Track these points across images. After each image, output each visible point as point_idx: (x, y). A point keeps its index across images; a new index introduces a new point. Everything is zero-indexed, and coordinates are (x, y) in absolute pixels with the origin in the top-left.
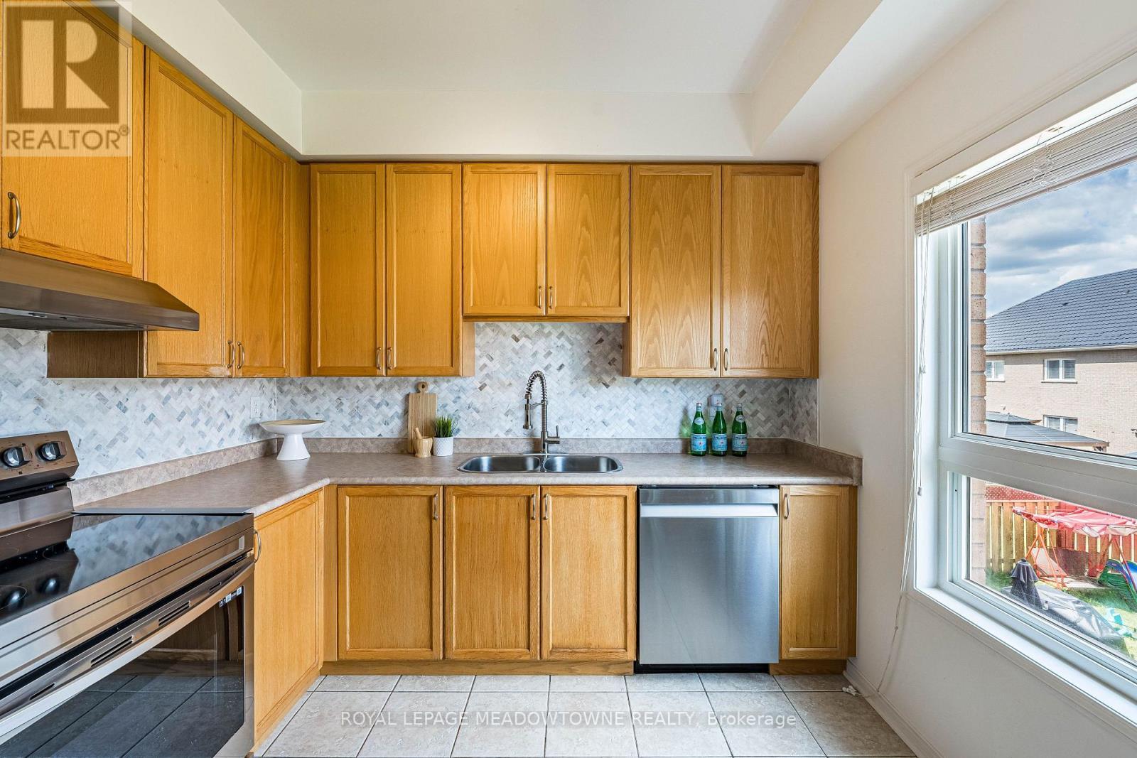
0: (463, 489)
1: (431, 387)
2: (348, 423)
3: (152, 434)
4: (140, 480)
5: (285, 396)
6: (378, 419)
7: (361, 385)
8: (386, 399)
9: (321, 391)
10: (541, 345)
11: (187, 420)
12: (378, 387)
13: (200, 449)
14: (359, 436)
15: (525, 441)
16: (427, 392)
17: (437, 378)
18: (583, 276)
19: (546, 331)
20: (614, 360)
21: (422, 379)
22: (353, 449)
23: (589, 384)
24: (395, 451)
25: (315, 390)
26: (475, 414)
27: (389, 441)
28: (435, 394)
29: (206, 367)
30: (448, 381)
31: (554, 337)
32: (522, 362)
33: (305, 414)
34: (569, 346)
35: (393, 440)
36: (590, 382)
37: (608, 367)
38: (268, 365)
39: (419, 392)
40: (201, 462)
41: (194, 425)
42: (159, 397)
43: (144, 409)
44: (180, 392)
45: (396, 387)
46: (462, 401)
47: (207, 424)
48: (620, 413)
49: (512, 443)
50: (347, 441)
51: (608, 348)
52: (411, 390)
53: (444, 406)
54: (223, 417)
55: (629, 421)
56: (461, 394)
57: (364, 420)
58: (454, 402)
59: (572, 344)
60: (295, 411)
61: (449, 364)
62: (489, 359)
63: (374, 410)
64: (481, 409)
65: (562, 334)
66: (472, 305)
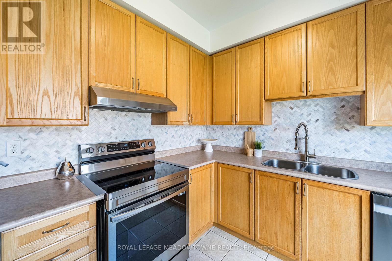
0: (262, 172)
1: (253, 129)
2: (225, 141)
3: (173, 141)
4: (170, 153)
5: (208, 131)
6: (235, 140)
7: (229, 128)
8: (237, 133)
9: (217, 130)
10: (305, 110)
11: (182, 137)
12: (235, 129)
13: (185, 146)
14: (228, 146)
15: (297, 155)
16: (252, 131)
17: (256, 126)
18: (330, 73)
19: (308, 103)
20: (353, 116)
21: (250, 126)
22: (226, 150)
23: (335, 130)
24: (240, 152)
25: (216, 129)
26: (272, 141)
27: (238, 148)
28: (255, 132)
29: (182, 122)
30: (260, 127)
31: (313, 106)
32: (295, 118)
33: (213, 137)
34: (322, 110)
35: (239, 148)
36: (336, 128)
37: (348, 120)
38: (200, 121)
39: (249, 131)
40: (185, 150)
41: (183, 139)
42: (175, 130)
43: (171, 133)
44: (180, 129)
45: (241, 129)
46: (266, 135)
47: (186, 139)
48: (358, 146)
49: (289, 155)
50: (225, 147)
51: (348, 110)
52: (246, 130)
53: (259, 137)
54: (191, 137)
55: (366, 151)
56: (266, 132)
57: (230, 140)
58: (263, 135)
59: (324, 109)
60: (210, 136)
61: (259, 120)
62: (278, 118)
63: (233, 137)
64: (274, 139)
65: (318, 104)
66: (269, 95)
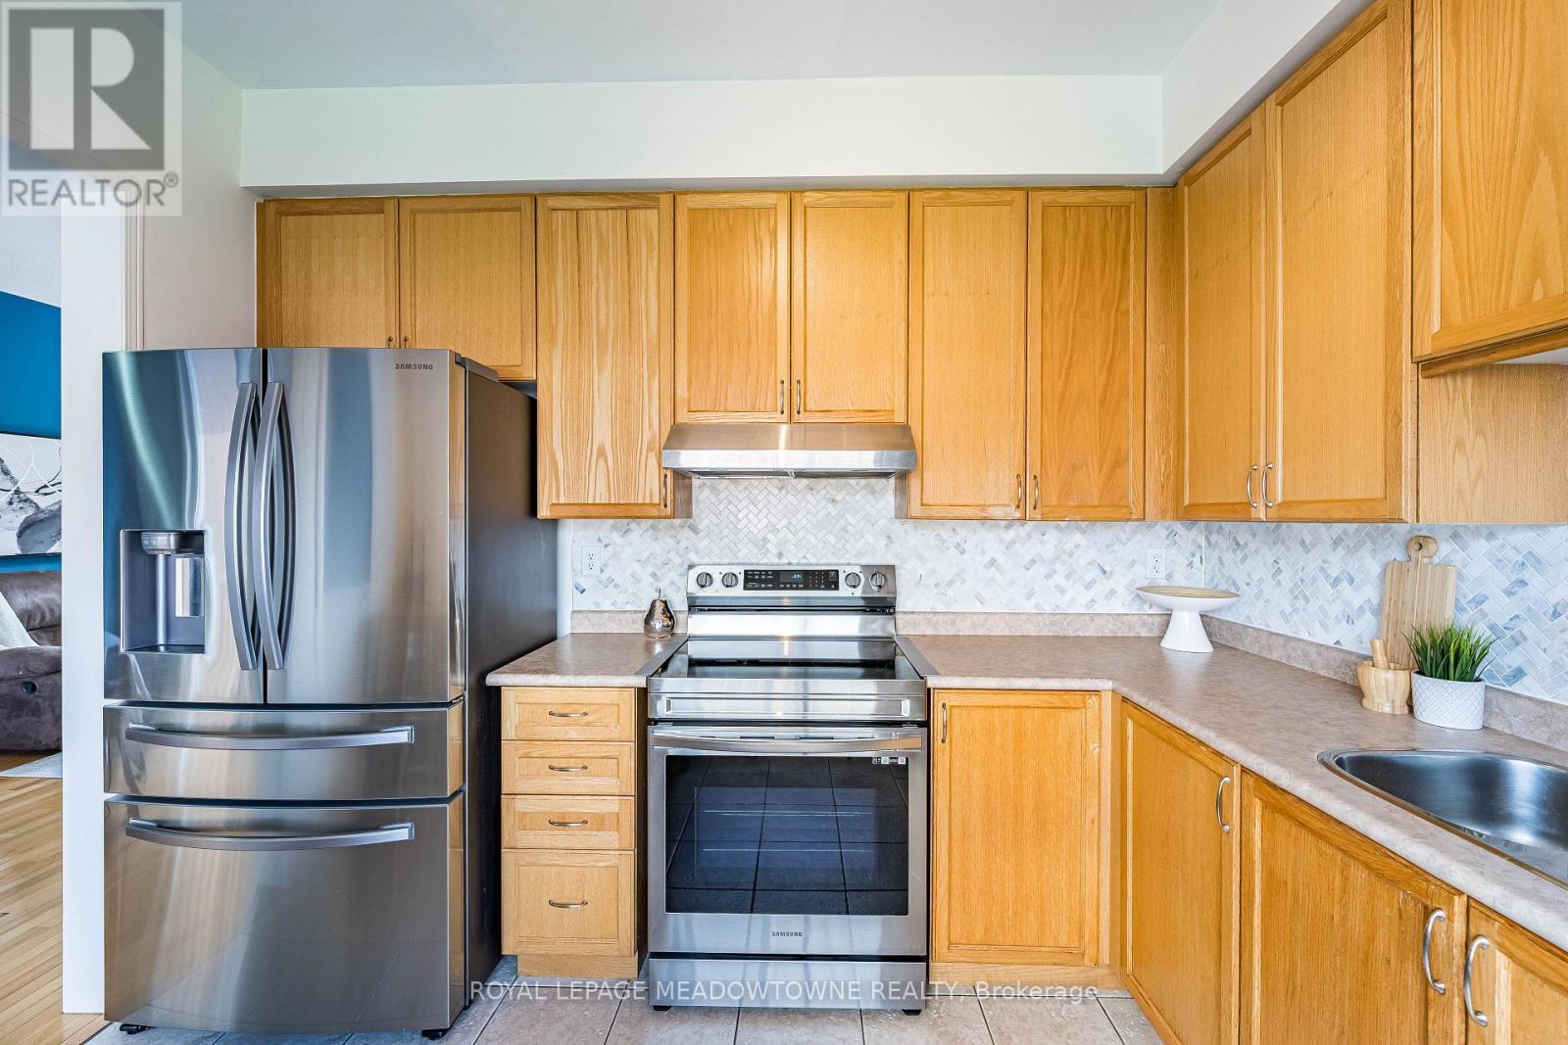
0: (1270, 790)
3: (993, 580)
4: (974, 625)
5: (1214, 550)
6: (1336, 610)
7: (1308, 538)
9: (1253, 544)
11: (1039, 570)
12: (1336, 543)
13: (1056, 606)
25: (1246, 543)
30: (1491, 536)
33: (1234, 583)
35: (1353, 657)
39: (1410, 559)
40: (1053, 624)
41: (1048, 576)
42: (1001, 541)
43: (984, 552)
44: (1029, 536)
45: (1369, 546)
46: (1531, 592)
47: (1068, 577)
53: (1479, 600)
54: (1094, 572)
56: (1529, 575)
57: (1313, 606)
60: (1223, 576)
61: (1379, 491)
